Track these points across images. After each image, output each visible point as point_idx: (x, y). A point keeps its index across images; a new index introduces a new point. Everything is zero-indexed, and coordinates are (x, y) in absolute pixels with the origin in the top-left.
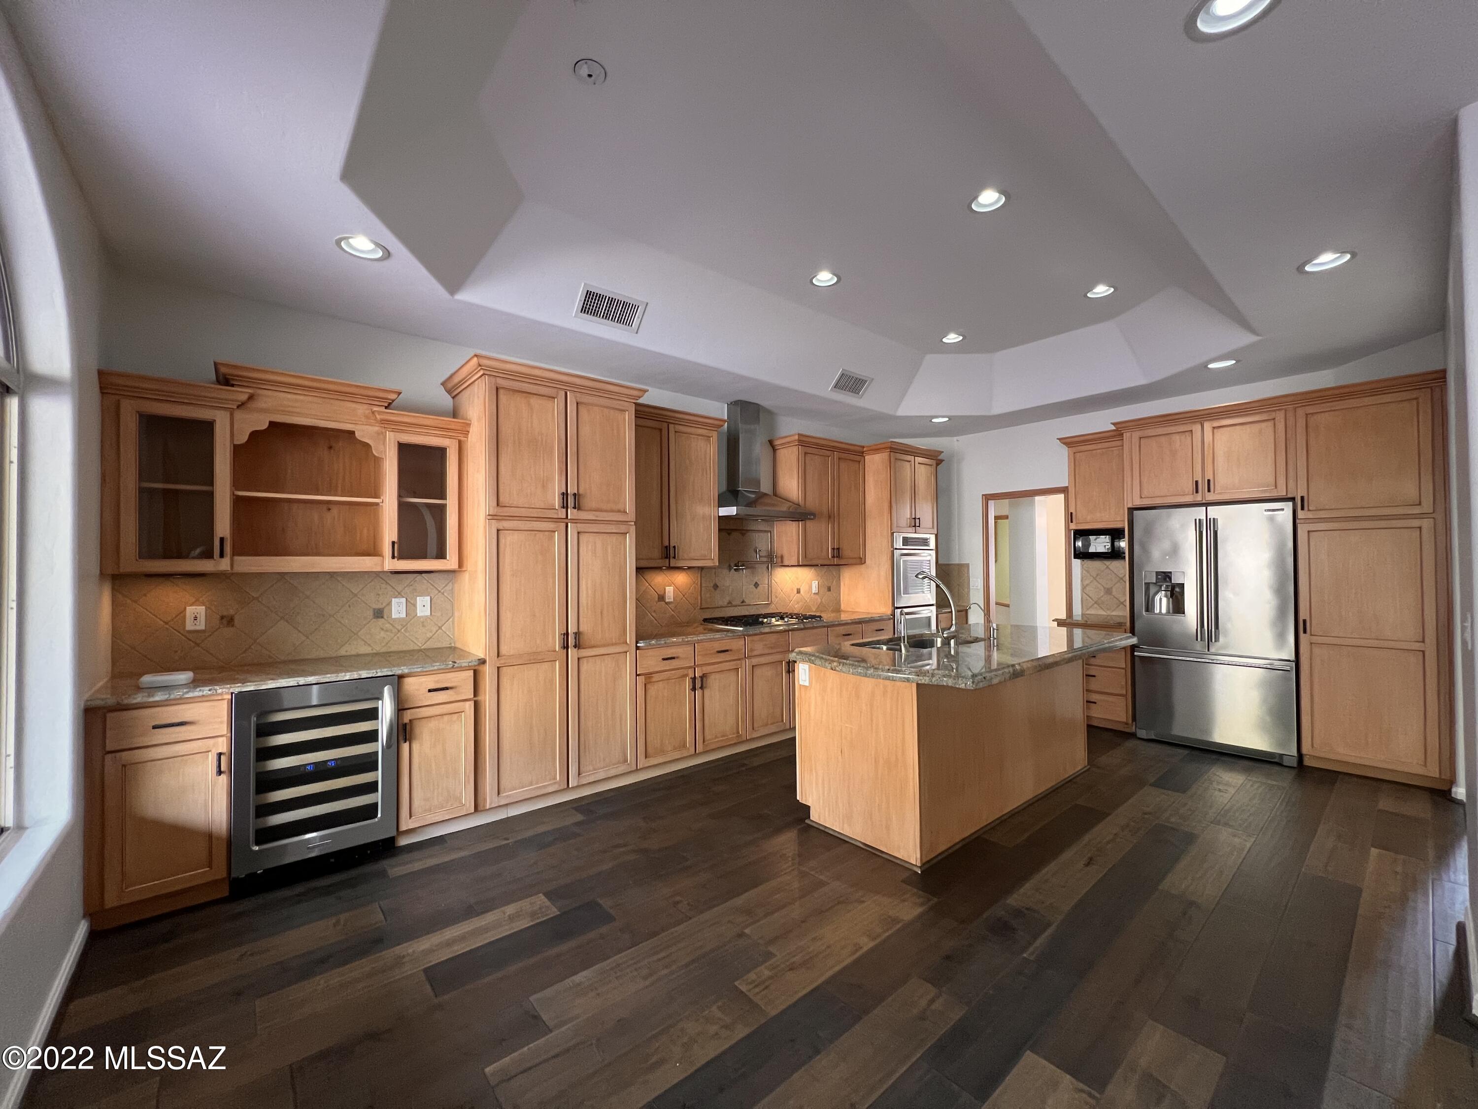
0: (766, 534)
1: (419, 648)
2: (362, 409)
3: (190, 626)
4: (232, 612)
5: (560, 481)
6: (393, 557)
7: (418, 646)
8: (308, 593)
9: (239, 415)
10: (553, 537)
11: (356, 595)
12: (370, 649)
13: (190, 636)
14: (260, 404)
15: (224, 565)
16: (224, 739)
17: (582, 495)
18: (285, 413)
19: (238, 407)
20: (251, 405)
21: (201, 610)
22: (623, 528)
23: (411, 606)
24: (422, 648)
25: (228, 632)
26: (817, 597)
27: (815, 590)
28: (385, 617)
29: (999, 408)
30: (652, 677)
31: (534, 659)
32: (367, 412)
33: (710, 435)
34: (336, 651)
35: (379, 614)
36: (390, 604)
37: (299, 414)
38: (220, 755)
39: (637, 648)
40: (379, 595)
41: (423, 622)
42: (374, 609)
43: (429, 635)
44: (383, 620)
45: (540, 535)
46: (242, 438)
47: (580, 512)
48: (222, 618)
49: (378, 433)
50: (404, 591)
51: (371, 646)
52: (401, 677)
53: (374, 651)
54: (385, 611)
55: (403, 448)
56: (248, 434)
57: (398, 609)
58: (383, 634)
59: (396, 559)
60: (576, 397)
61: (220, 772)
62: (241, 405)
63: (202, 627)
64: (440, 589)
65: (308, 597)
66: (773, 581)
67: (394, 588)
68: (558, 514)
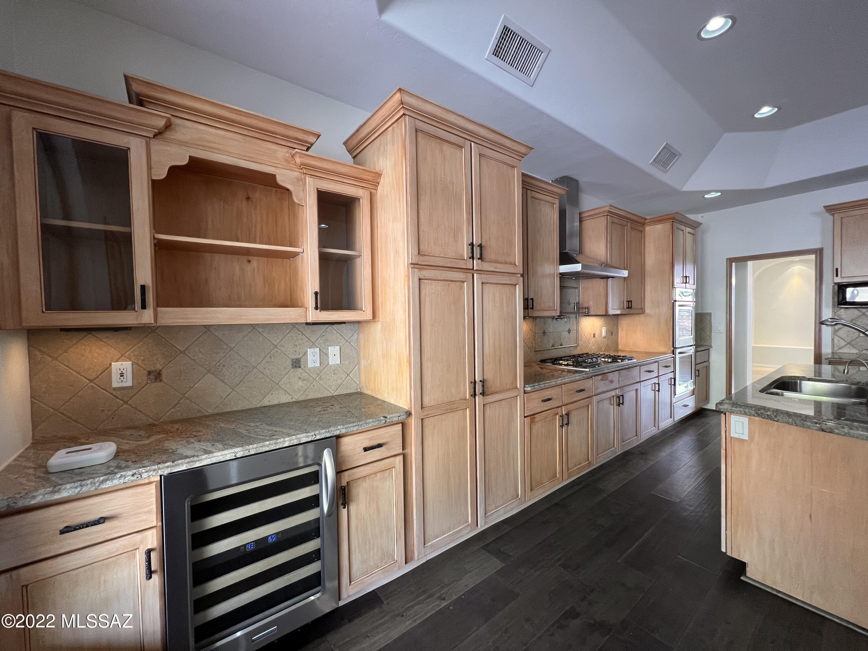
0: (575, 290)
1: (331, 395)
2: (280, 151)
3: (116, 383)
4: (159, 367)
5: (468, 232)
6: (316, 308)
7: (331, 392)
8: (232, 345)
9: (156, 146)
10: (462, 288)
11: (276, 346)
12: (290, 397)
13: (118, 393)
14: (178, 135)
16: (154, 531)
17: (484, 246)
18: (204, 148)
19: (155, 136)
20: (168, 135)
21: (126, 366)
22: (513, 280)
23: (323, 354)
24: (334, 394)
25: (156, 387)
26: (605, 339)
27: (604, 334)
28: (302, 367)
29: (769, 184)
30: (535, 417)
31: (449, 408)
32: (287, 155)
33: (554, 202)
34: (260, 401)
35: (297, 364)
36: (305, 353)
38: (149, 552)
39: (525, 392)
40: (296, 345)
41: (335, 370)
42: (293, 360)
43: (340, 382)
44: (300, 369)
45: (452, 284)
46: (161, 174)
47: (483, 263)
48: (149, 373)
49: (298, 180)
50: (317, 341)
51: (291, 396)
52: (338, 437)
53: (294, 400)
54: (302, 360)
55: (322, 196)
56: (167, 169)
57: (313, 358)
58: (300, 383)
59: (319, 310)
60: (479, 149)
61: (150, 573)
62: (159, 134)
63: (128, 383)
64: (347, 339)
65: (232, 349)
66: (579, 328)
67: (309, 339)
68: (466, 264)
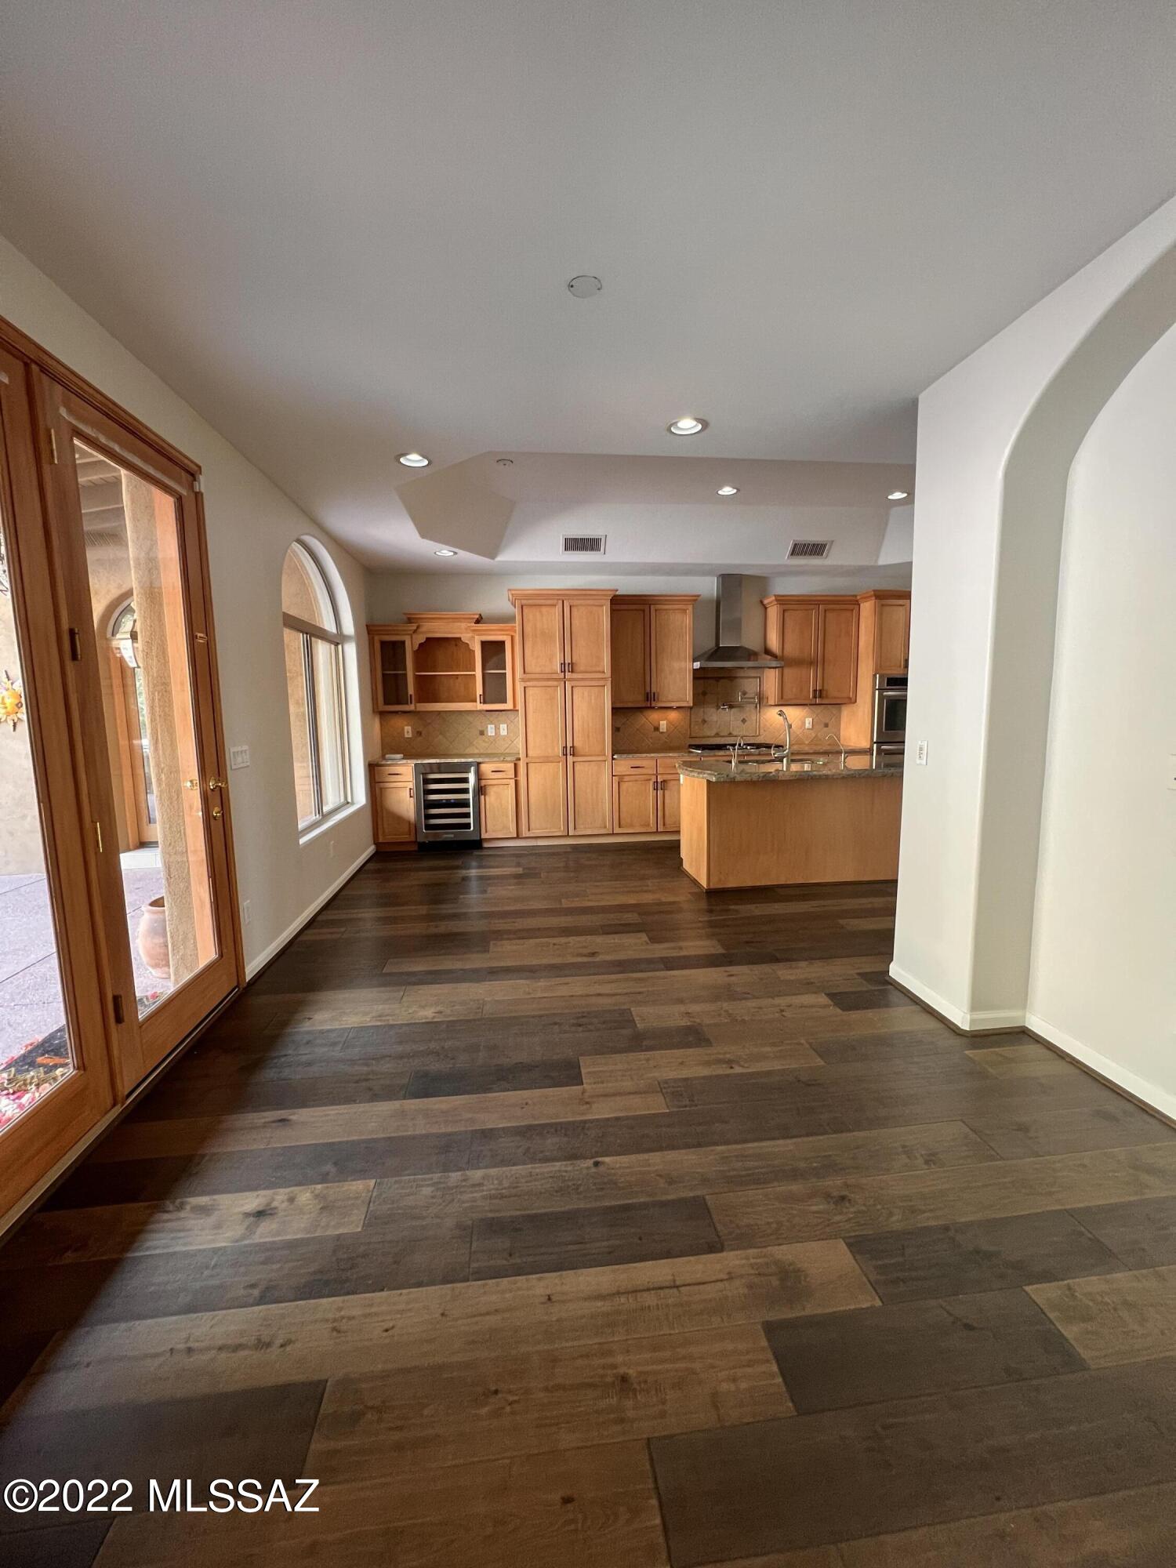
2: (463, 625)
3: (406, 736)
4: (421, 730)
5: (560, 655)
6: (481, 703)
7: (502, 751)
8: (451, 721)
9: (414, 636)
10: (557, 690)
11: (470, 722)
12: (479, 751)
13: (405, 738)
14: (423, 629)
15: (411, 707)
16: (413, 784)
17: (574, 663)
18: (433, 632)
19: (413, 632)
20: (420, 630)
21: (410, 728)
22: (602, 683)
23: (497, 729)
24: (504, 752)
26: (811, 731)
27: (808, 725)
28: (485, 735)
30: (624, 778)
31: (546, 760)
32: (467, 626)
33: (686, 608)
34: (464, 751)
35: (482, 733)
36: (487, 727)
37: (436, 632)
38: (410, 789)
39: (613, 759)
40: (480, 723)
41: (504, 738)
42: (480, 730)
43: (507, 746)
44: (484, 737)
45: (549, 689)
46: (416, 647)
47: (573, 674)
48: (418, 732)
49: (472, 637)
50: (493, 721)
52: (479, 764)
53: (481, 752)
54: (486, 731)
55: (484, 644)
56: (419, 645)
57: (491, 730)
58: (484, 743)
59: (484, 704)
60: (569, 603)
61: (411, 797)
62: (415, 632)
63: (410, 736)
64: (507, 720)
66: (760, 718)
67: (486, 719)
68: (559, 676)
